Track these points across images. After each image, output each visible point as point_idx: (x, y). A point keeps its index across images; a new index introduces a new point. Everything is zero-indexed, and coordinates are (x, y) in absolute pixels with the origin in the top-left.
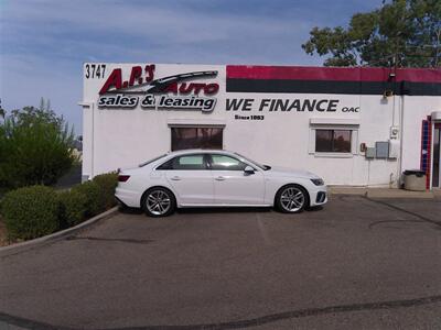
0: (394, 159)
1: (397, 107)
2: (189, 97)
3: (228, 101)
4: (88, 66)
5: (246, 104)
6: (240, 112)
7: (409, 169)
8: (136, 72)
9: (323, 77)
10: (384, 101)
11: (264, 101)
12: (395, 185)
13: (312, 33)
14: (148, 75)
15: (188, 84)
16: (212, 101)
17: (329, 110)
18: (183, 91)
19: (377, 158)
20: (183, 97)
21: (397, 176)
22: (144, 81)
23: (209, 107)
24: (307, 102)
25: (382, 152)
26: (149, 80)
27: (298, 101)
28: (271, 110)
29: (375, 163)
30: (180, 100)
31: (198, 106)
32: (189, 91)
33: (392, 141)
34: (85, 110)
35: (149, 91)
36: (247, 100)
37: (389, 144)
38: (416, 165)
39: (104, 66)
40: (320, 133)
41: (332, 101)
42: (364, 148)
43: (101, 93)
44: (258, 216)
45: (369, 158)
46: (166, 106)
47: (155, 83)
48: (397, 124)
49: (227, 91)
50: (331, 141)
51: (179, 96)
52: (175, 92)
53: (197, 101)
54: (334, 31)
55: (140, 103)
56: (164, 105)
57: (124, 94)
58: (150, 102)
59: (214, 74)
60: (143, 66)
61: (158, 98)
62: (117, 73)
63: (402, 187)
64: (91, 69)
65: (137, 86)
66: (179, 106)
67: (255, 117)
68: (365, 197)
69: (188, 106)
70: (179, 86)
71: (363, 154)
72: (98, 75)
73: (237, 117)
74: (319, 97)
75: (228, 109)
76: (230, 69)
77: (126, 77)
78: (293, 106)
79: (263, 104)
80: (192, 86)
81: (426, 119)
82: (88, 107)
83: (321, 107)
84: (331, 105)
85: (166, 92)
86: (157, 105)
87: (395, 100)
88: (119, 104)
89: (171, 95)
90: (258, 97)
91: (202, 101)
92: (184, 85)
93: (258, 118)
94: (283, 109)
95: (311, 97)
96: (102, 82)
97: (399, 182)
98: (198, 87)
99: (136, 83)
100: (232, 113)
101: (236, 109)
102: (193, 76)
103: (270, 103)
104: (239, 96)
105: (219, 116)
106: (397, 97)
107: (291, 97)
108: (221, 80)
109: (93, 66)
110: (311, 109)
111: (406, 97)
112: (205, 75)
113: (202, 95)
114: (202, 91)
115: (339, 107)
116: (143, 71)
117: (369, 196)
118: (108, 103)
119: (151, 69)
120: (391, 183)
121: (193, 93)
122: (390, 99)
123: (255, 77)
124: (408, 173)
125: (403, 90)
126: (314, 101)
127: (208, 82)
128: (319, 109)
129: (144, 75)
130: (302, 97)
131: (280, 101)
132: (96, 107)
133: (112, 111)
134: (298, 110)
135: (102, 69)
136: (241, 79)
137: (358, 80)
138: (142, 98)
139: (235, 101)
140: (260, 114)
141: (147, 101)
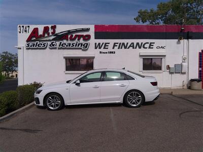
0: (185, 73)
1: (185, 45)
2: (75, 42)
3: (96, 44)
4: (20, 26)
5: (105, 45)
6: (102, 50)
7: (193, 78)
8: (46, 30)
9: (146, 30)
10: (179, 43)
11: (115, 44)
12: (185, 87)
13: (139, 13)
14: (52, 31)
15: (74, 35)
16: (87, 44)
17: (150, 48)
19: (175, 73)
20: (71, 42)
21: (186, 82)
22: (51, 34)
23: (85, 47)
24: (138, 44)
25: (178, 70)
26: (53, 33)
27: (133, 43)
28: (119, 48)
29: (174, 75)
30: (70, 44)
31: (80, 47)
33: (184, 64)
34: (19, 50)
35: (53, 40)
36: (106, 44)
37: (181, 65)
38: (196, 77)
39: (29, 27)
40: (146, 62)
41: (151, 43)
42: (168, 67)
43: (27, 41)
44: (111, 109)
45: (171, 73)
47: (56, 35)
48: (186, 54)
49: (95, 39)
50: (150, 64)
51: (69, 42)
52: (67, 40)
53: (79, 44)
54: (149, 11)
55: (48, 46)
56: (61, 46)
57: (40, 41)
58: (53, 45)
59: (88, 30)
60: (50, 26)
61: (58, 43)
62: (36, 30)
63: (189, 88)
64: (22, 28)
65: (46, 37)
66: (69, 47)
67: (111, 52)
68: (171, 94)
69: (74, 47)
70: (69, 36)
71: (168, 71)
72: (26, 31)
73: (100, 52)
74: (144, 41)
75: (96, 48)
76: (96, 27)
77: (41, 32)
78: (130, 46)
79: (115, 45)
80: (76, 36)
81: (201, 51)
82: (20, 48)
83: (146, 46)
84: (150, 45)
85: (62, 40)
86: (57, 46)
87: (184, 42)
88: (37, 47)
89: (65, 41)
90: (112, 42)
91: (82, 44)
92: (72, 36)
93: (112, 52)
94: (125, 48)
95: (140, 41)
96: (27, 35)
97: (187, 85)
98: (79, 37)
99: (46, 35)
100: (98, 50)
101: (100, 48)
102: (77, 31)
103: (118, 45)
104: (101, 41)
105: (91, 52)
106: (186, 41)
107: (130, 41)
108: (92, 33)
109: (23, 27)
110: (140, 48)
111: (190, 40)
112: (83, 30)
113: (82, 41)
114: (82, 39)
115: (155, 46)
116: (50, 29)
117: (173, 94)
118: (31, 46)
119: (54, 28)
120: (183, 86)
122: (182, 41)
123: (110, 31)
124: (192, 80)
125: (189, 36)
126: (142, 43)
127: (85, 34)
128: (144, 47)
129: (51, 31)
130: (135, 41)
131: (123, 44)
132: (25, 49)
133: (33, 50)
134: (133, 48)
135: (27, 28)
136: (102, 32)
137: (165, 31)
138: (49, 43)
139: (99, 44)
140: (113, 50)
141: (52, 45)
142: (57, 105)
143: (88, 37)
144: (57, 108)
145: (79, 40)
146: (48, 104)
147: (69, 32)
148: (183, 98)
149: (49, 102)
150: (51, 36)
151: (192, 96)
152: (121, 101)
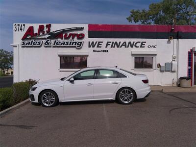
0: (174, 71)
1: (175, 45)
2: (69, 40)
3: (89, 42)
4: (15, 25)
5: (99, 44)
6: (96, 48)
7: (182, 76)
8: (41, 28)
9: (137, 30)
10: (169, 42)
11: (108, 42)
12: (175, 85)
15: (68, 34)
16: (81, 43)
17: (141, 47)
18: (66, 38)
19: (166, 71)
20: (66, 41)
21: (176, 80)
22: (46, 33)
24: (130, 43)
25: (168, 68)
26: (48, 32)
27: (125, 42)
28: (112, 47)
29: (165, 73)
30: (64, 42)
31: (74, 45)
32: (69, 38)
33: (173, 62)
34: (14, 48)
35: (48, 38)
36: (99, 42)
37: (172, 64)
38: (185, 75)
39: (24, 25)
40: (138, 60)
41: (142, 42)
42: (159, 66)
45: (162, 71)
46: (57, 45)
47: (51, 33)
48: (175, 53)
49: (89, 37)
50: (142, 63)
51: (64, 40)
52: (62, 38)
53: (73, 43)
55: (43, 44)
56: (56, 45)
57: (35, 39)
58: (48, 44)
59: (82, 29)
60: (45, 25)
61: (53, 41)
62: (31, 29)
63: (179, 85)
64: (17, 27)
65: (42, 35)
66: (63, 45)
67: (104, 51)
68: (162, 91)
69: (69, 45)
71: (159, 69)
72: (21, 29)
73: (94, 51)
74: (136, 40)
75: (90, 46)
76: (90, 26)
77: (36, 31)
78: (123, 45)
79: (108, 44)
80: (70, 35)
81: (190, 51)
82: (16, 46)
83: (137, 45)
84: (142, 44)
85: (57, 38)
86: (52, 45)
87: (174, 41)
88: (32, 45)
89: (59, 40)
90: (105, 41)
91: (76, 43)
92: (66, 35)
93: (105, 51)
94: (118, 47)
95: (132, 40)
96: (23, 33)
97: (177, 83)
98: (74, 36)
99: (41, 34)
100: (92, 49)
101: (93, 47)
102: (71, 30)
103: (111, 44)
104: (95, 40)
105: (85, 50)
106: (175, 40)
107: (122, 40)
108: (86, 32)
109: (19, 25)
110: (132, 47)
111: (180, 40)
112: (77, 29)
113: (76, 39)
114: (76, 38)
115: (146, 45)
116: (45, 28)
117: (164, 91)
118: (26, 44)
119: (49, 26)
120: (173, 83)
121: (71, 38)
122: (172, 41)
123: (103, 30)
124: (182, 78)
125: (178, 36)
126: (134, 42)
127: (79, 33)
128: (136, 47)
129: (46, 30)
130: (127, 40)
131: (116, 43)
132: (20, 47)
133: (29, 48)
134: (126, 47)
135: (23, 27)
136: (96, 31)
137: (156, 31)
138: (44, 41)
139: (93, 42)
140: (106, 49)
141: (47, 43)
142: (52, 102)
143: (82, 36)
144: (51, 104)
145: (73, 38)
146: (43, 101)
147: (64, 31)
148: (173, 95)
149: (44, 98)
150: (46, 34)
151: (181, 93)
152: (113, 98)
